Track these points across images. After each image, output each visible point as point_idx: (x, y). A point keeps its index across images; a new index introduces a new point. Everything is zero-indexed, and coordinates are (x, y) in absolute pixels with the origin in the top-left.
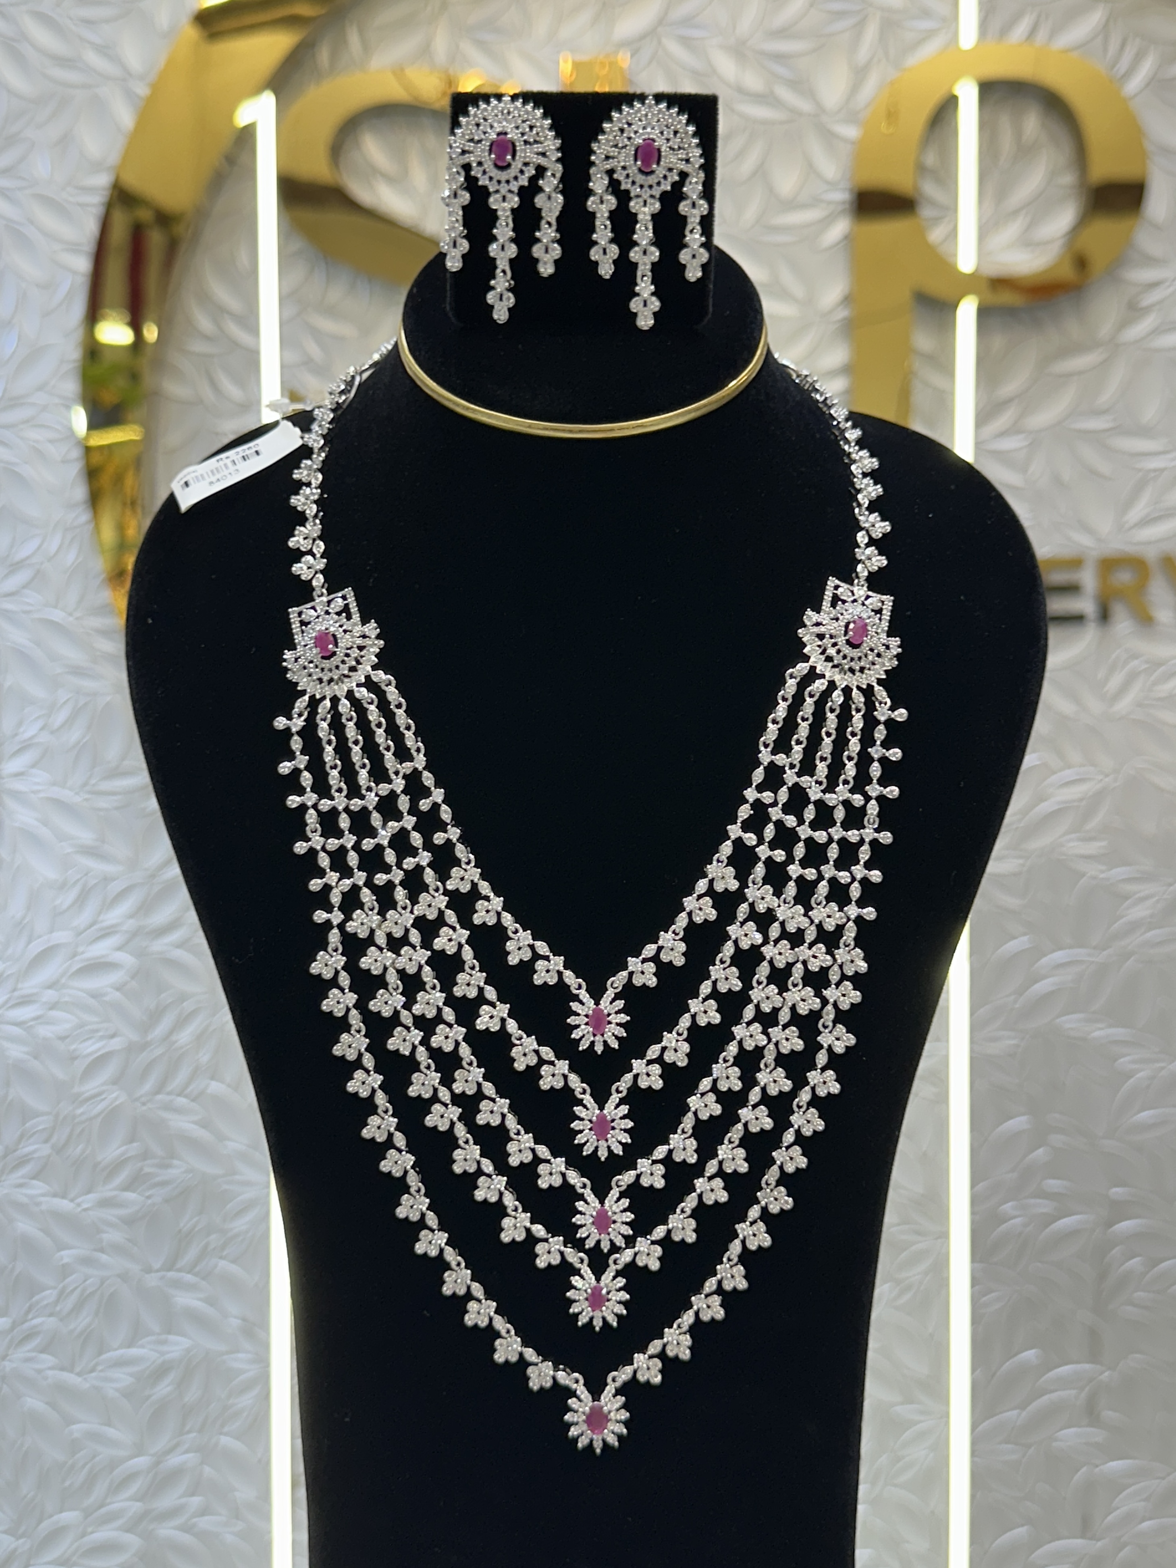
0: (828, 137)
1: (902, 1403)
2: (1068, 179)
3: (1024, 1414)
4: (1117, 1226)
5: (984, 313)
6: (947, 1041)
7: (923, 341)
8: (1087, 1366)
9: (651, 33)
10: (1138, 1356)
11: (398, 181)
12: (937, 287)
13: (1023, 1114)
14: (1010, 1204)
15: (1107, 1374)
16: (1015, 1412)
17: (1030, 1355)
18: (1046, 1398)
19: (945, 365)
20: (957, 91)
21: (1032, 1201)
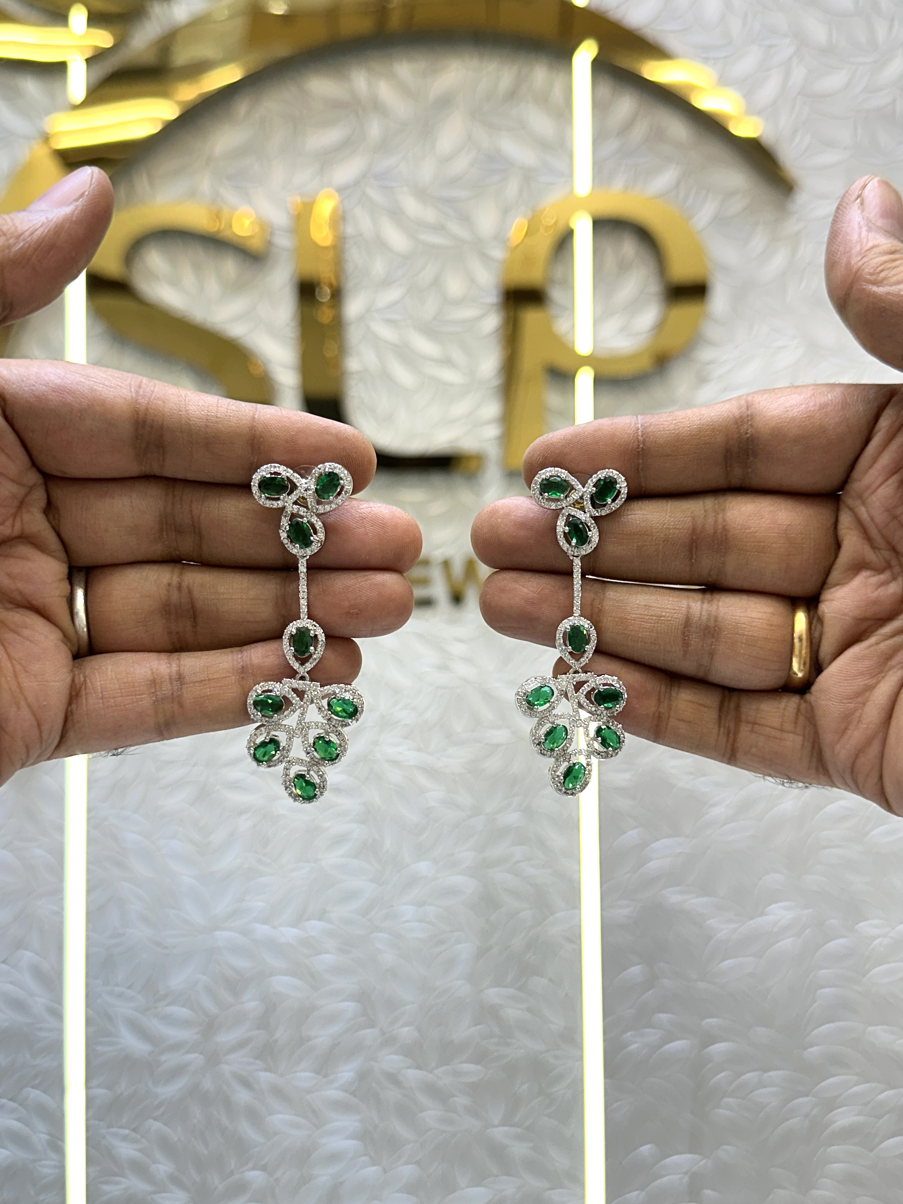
0: (485, 257)
1: (551, 1189)
2: (654, 288)
3: (643, 1193)
4: (708, 1049)
5: (598, 381)
6: (580, 909)
7: (553, 401)
8: (689, 1156)
9: (358, 182)
10: (725, 1147)
11: (175, 283)
12: (563, 362)
13: (638, 964)
14: (629, 1034)
15: (703, 1161)
16: (637, 1192)
17: (646, 1149)
18: (659, 1181)
21: (647, 1030)
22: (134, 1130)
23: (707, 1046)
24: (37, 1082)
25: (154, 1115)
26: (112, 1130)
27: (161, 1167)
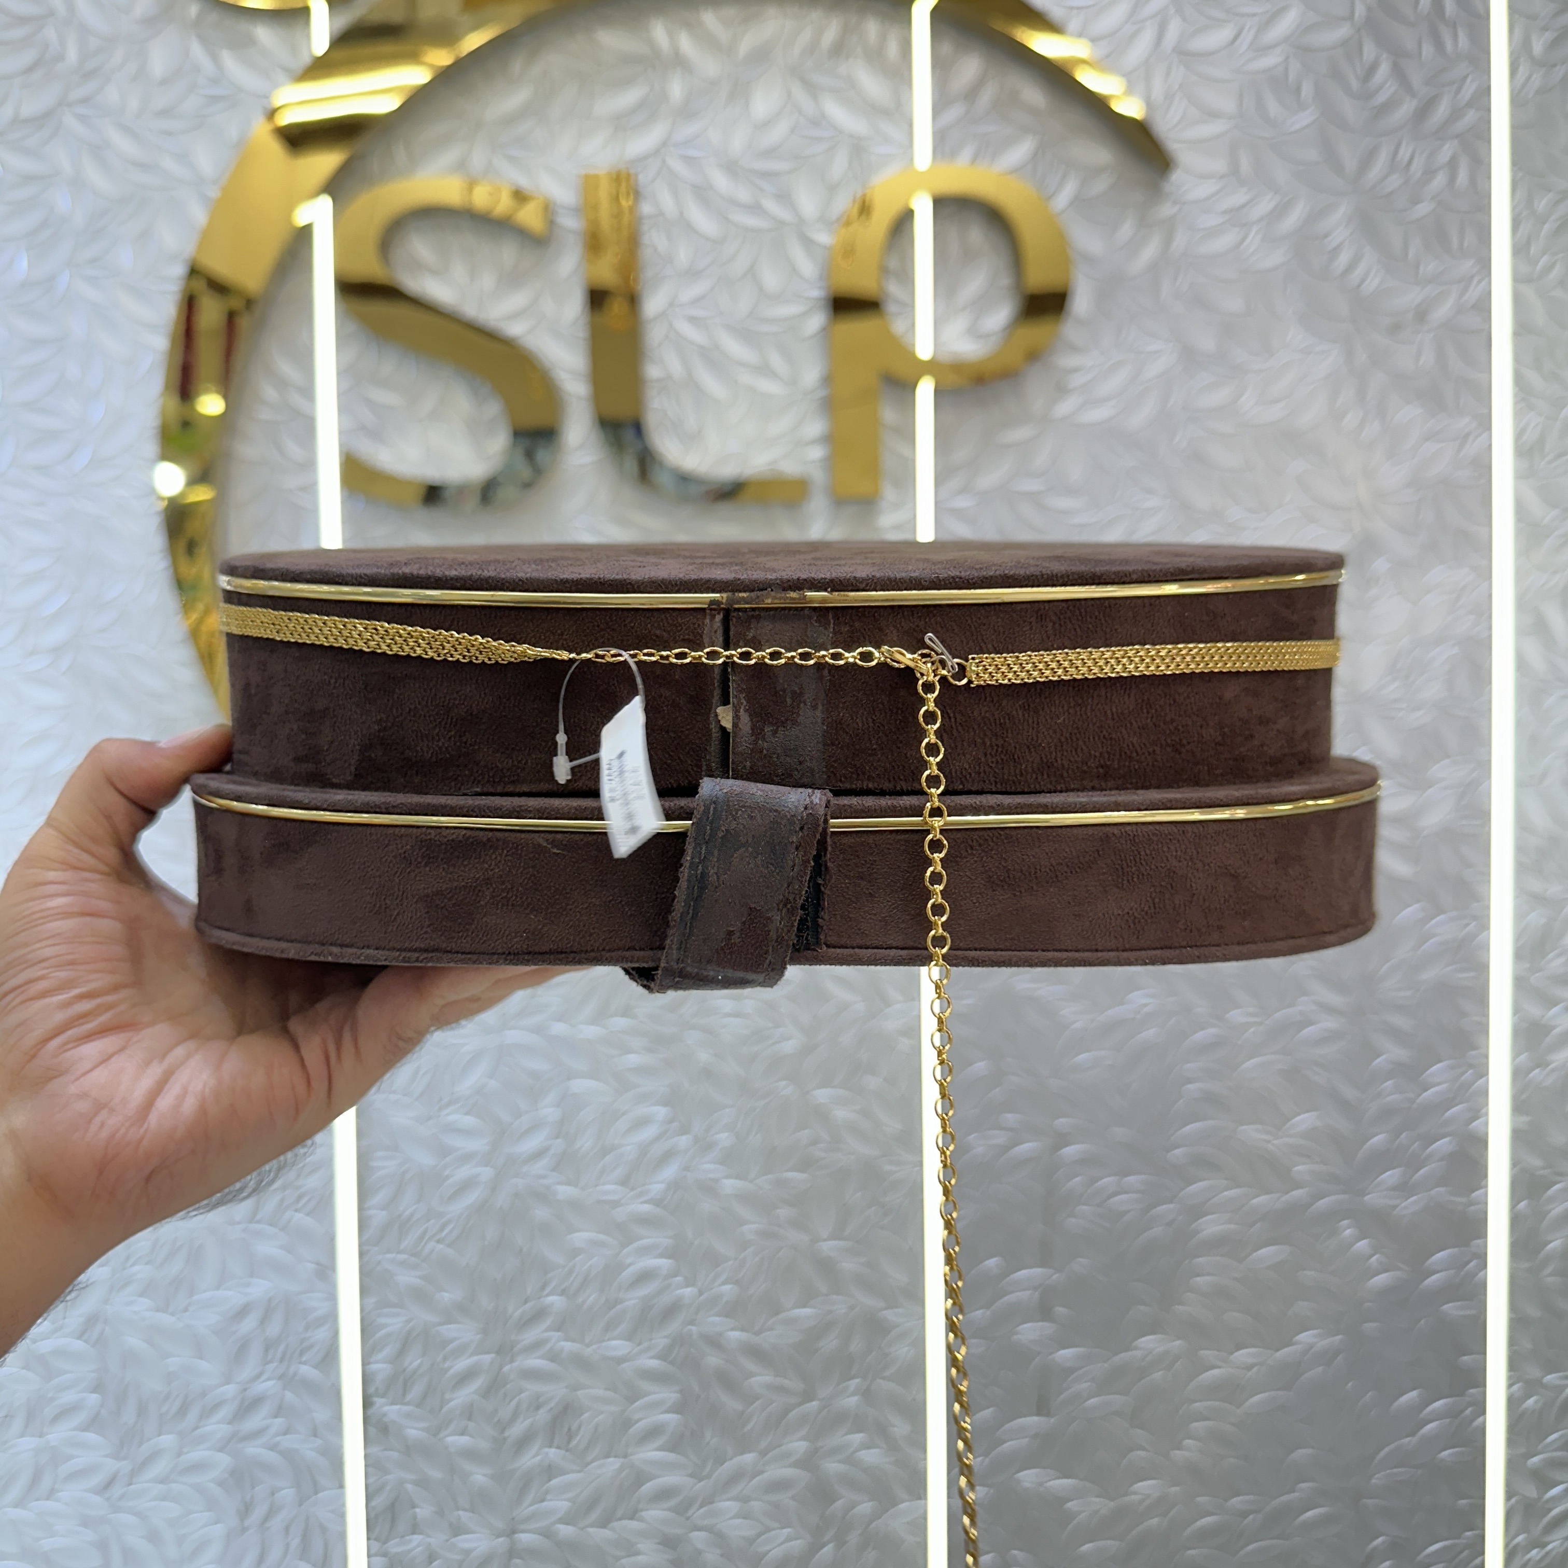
0: (807, 242)
4: (1061, 1152)
5: (939, 393)
6: (919, 1001)
7: (889, 414)
8: (1038, 1271)
9: (657, 152)
11: (443, 274)
13: (984, 1061)
14: (975, 1135)
15: (1055, 1277)
16: (980, 1312)
17: (992, 1263)
18: (1006, 1298)
19: (908, 434)
20: (914, 205)
21: (993, 1132)
22: (414, 1255)
23: (1061, 1149)
25: (437, 1237)
26: (389, 1256)
27: (446, 1295)
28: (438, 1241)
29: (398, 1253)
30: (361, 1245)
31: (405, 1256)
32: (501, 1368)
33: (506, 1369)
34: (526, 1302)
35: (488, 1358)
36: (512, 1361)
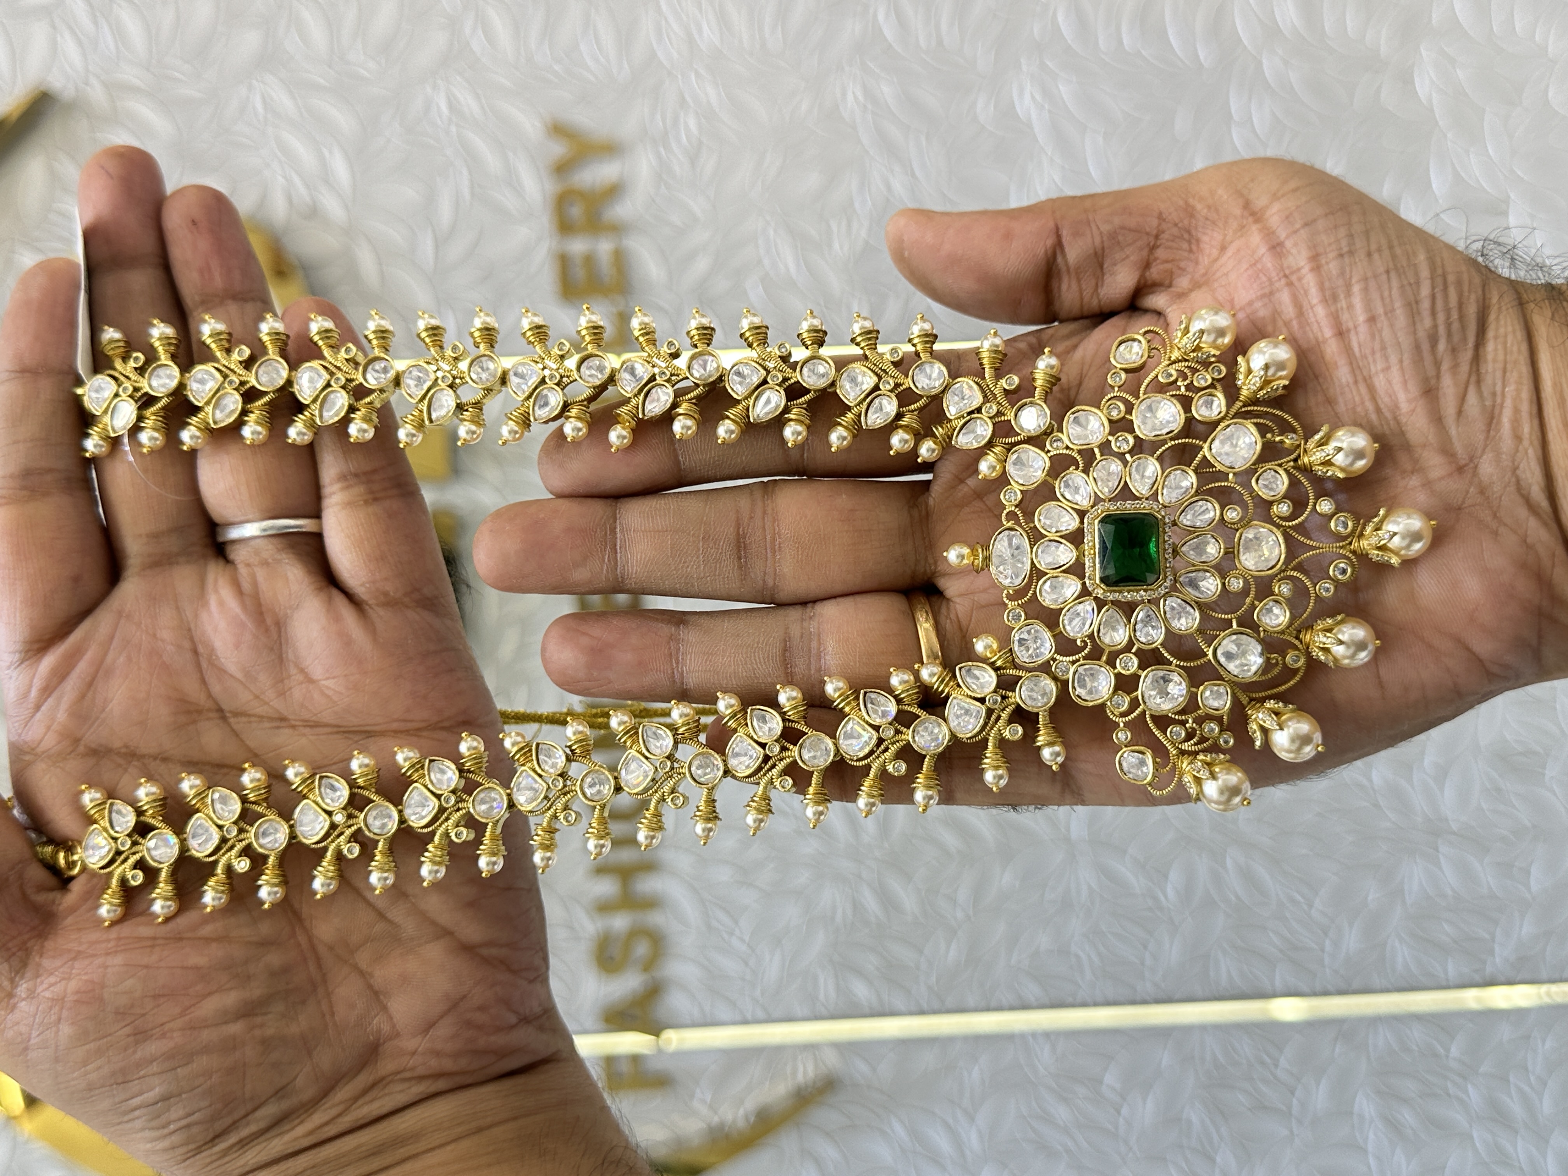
22: (1326, 934)
24: (1268, 1060)
25: (1305, 907)
26: (1327, 960)
27: (1370, 898)
28: (1311, 906)
29: (1323, 951)
30: (1315, 994)
31: (1328, 943)
32: (1454, 833)
33: (1454, 827)
34: (1377, 806)
35: (1443, 849)
36: (1447, 820)
